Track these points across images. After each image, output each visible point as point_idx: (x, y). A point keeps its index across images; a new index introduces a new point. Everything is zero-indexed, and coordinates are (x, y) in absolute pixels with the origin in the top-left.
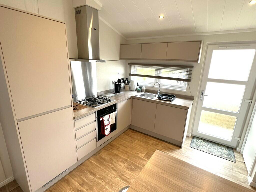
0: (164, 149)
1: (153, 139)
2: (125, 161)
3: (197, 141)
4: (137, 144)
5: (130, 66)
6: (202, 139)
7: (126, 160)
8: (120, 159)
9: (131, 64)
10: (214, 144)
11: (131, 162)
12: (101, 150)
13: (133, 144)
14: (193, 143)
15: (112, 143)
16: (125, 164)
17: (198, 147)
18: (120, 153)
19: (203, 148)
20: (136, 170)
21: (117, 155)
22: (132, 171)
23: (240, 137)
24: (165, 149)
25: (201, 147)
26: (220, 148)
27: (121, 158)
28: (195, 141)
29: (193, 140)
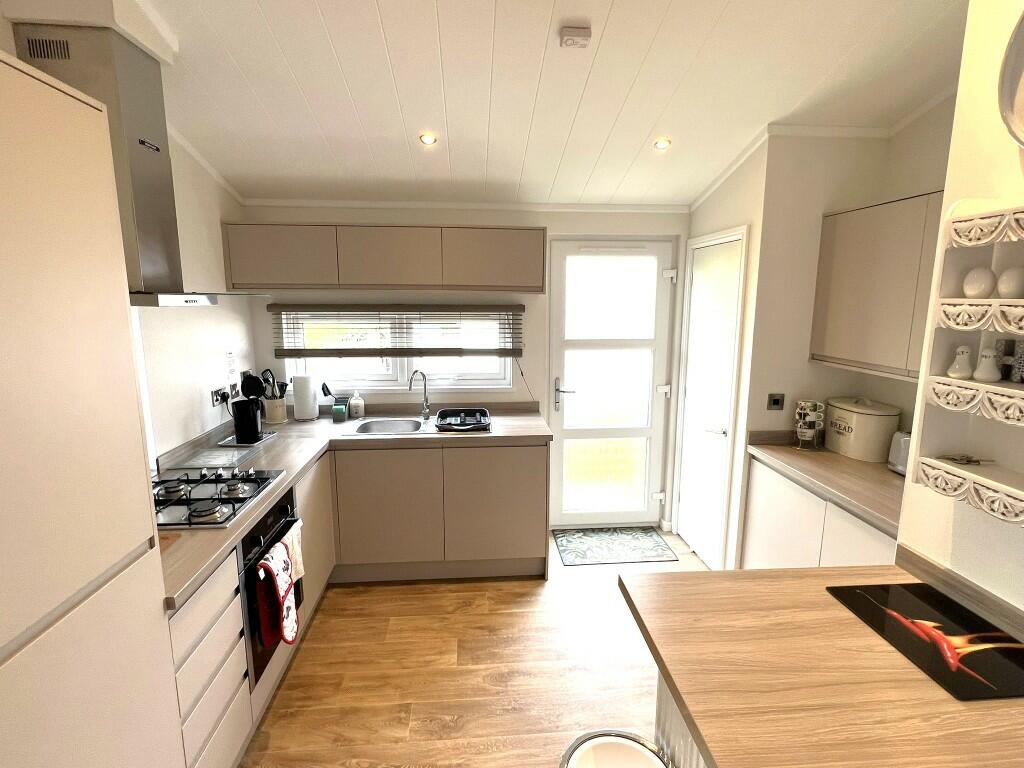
0: (503, 606)
1: (444, 587)
2: (403, 715)
3: (570, 539)
4: (401, 631)
5: (274, 316)
6: (578, 531)
7: (406, 708)
8: (379, 719)
9: (276, 308)
10: (613, 534)
11: (424, 704)
12: (263, 729)
13: (389, 638)
14: (565, 550)
15: (294, 677)
16: (411, 724)
17: (584, 556)
18: (360, 694)
19: (596, 555)
20: (464, 719)
21: (355, 711)
22: (452, 735)
23: (663, 490)
24: (503, 603)
25: (588, 553)
26: (630, 537)
27: (375, 712)
28: (564, 542)
29: (559, 543)
